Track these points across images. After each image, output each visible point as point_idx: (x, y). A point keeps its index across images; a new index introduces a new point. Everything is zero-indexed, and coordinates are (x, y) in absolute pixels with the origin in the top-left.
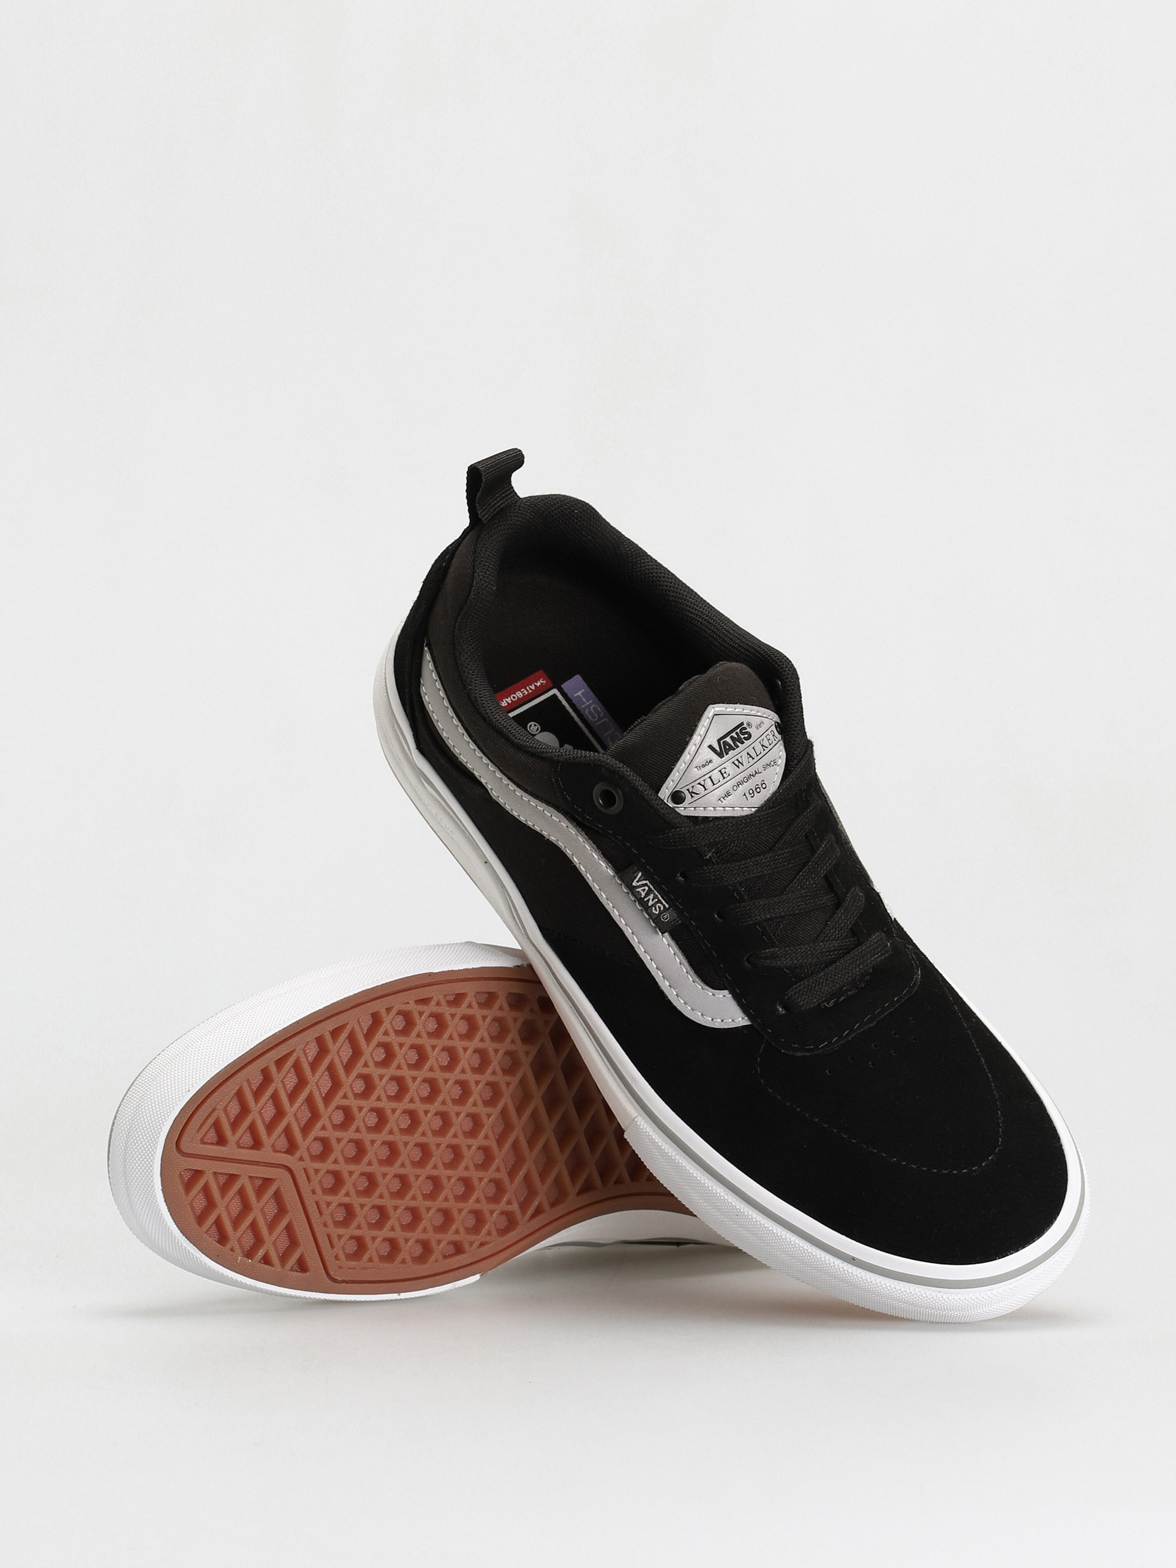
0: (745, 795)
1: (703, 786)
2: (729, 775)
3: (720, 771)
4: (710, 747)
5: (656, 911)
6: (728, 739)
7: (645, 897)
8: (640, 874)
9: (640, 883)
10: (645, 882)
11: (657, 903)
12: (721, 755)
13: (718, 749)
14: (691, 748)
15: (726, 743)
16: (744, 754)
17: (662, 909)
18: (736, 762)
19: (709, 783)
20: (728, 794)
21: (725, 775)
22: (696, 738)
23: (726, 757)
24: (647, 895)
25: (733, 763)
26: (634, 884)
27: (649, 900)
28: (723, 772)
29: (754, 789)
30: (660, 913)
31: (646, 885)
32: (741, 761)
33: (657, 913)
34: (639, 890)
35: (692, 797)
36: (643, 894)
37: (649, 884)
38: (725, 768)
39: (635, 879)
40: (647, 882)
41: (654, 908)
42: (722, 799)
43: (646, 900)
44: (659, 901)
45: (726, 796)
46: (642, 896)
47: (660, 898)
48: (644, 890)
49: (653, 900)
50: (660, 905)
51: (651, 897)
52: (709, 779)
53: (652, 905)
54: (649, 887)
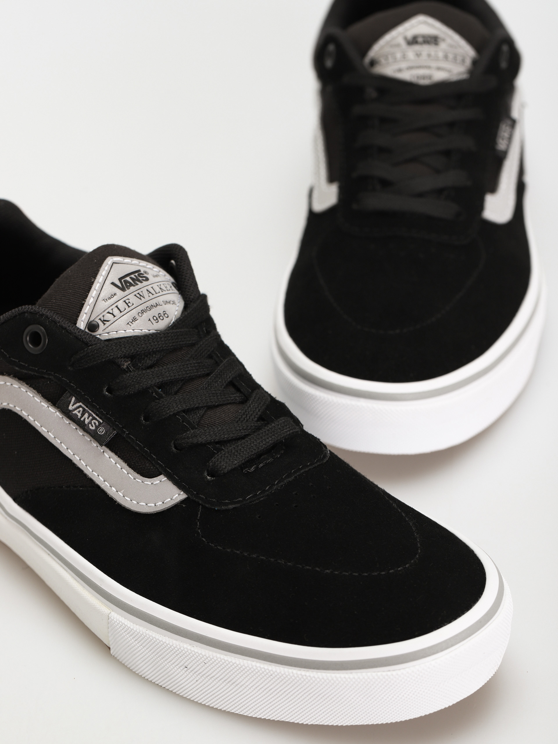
0: (149, 320)
1: (113, 314)
2: (133, 304)
3: (125, 301)
4: (113, 284)
5: (93, 426)
6: (128, 279)
7: (81, 417)
8: (74, 399)
9: (75, 406)
10: (78, 404)
11: (92, 420)
12: (123, 289)
13: (120, 285)
14: (96, 286)
15: (126, 282)
16: (144, 290)
17: (97, 424)
18: (138, 295)
19: (116, 312)
20: (134, 319)
21: (129, 304)
22: (100, 278)
23: (128, 292)
24: (83, 415)
25: (135, 295)
26: (71, 408)
27: (85, 419)
28: (127, 301)
29: (157, 316)
30: (97, 427)
31: (80, 406)
32: (142, 294)
33: (94, 428)
34: (76, 412)
35: (104, 324)
36: (79, 415)
37: (83, 406)
38: (128, 299)
39: (70, 403)
40: (81, 404)
41: (90, 425)
42: (130, 323)
43: (82, 419)
44: (94, 418)
45: (133, 321)
46: (79, 417)
47: (94, 415)
48: (79, 412)
49: (88, 419)
50: (94, 421)
51: (86, 415)
52: (116, 308)
53: (89, 423)
54: (83, 408)
